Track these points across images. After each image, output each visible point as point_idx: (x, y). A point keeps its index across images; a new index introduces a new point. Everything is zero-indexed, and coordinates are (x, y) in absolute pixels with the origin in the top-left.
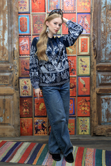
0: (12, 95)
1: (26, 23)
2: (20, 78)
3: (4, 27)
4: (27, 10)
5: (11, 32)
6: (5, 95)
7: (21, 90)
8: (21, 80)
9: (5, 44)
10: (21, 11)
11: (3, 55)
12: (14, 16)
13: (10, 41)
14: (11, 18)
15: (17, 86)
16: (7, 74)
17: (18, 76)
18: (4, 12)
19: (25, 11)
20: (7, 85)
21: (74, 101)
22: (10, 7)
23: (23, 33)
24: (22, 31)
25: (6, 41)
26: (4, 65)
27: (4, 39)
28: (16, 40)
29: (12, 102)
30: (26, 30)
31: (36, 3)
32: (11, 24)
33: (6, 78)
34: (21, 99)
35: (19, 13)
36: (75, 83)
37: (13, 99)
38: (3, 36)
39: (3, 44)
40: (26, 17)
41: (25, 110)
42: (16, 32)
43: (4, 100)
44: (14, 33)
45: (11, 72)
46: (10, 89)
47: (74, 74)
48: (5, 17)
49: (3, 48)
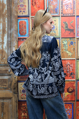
0: (10, 98)
1: (25, 27)
2: (18, 81)
3: (4, 31)
4: (26, 14)
5: (10, 36)
6: (3, 99)
7: (20, 94)
8: (20, 84)
9: (4, 47)
10: (20, 14)
11: (2, 59)
12: (13, 19)
13: (10, 45)
14: (10, 22)
15: (16, 90)
16: (6, 78)
17: (16, 79)
18: (3, 16)
19: (24, 15)
20: (5, 89)
21: (73, 105)
22: (10, 10)
23: (22, 37)
24: (21, 35)
25: (5, 45)
26: (3, 69)
27: (3, 43)
28: (15, 44)
29: (11, 106)
30: (26, 33)
31: (35, 7)
32: (10, 27)
33: (5, 81)
34: (20, 103)
35: (19, 17)
36: (73, 87)
37: (11, 103)
38: (3, 39)
39: (2, 47)
40: (25, 20)
41: (23, 114)
42: (15, 35)
43: (3, 104)
44: (13, 37)
45: (10, 75)
46: (9, 93)
47: (73, 78)
48: (4, 21)
49: (2, 51)
